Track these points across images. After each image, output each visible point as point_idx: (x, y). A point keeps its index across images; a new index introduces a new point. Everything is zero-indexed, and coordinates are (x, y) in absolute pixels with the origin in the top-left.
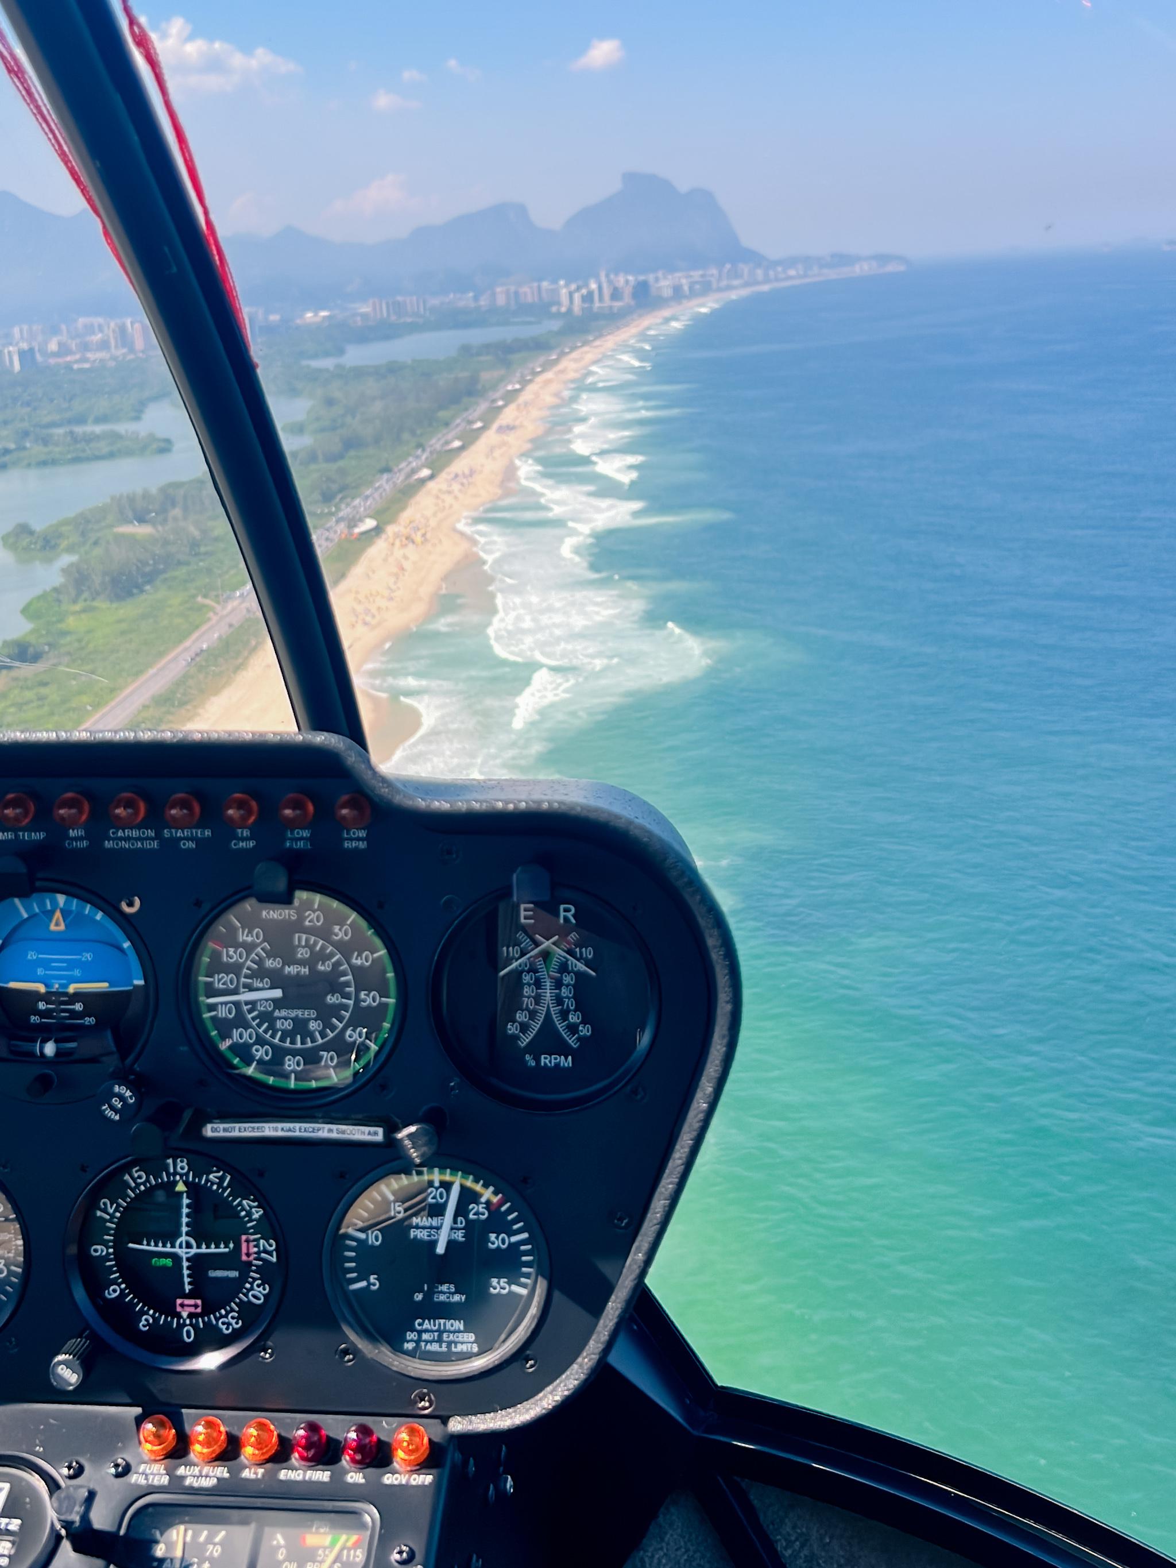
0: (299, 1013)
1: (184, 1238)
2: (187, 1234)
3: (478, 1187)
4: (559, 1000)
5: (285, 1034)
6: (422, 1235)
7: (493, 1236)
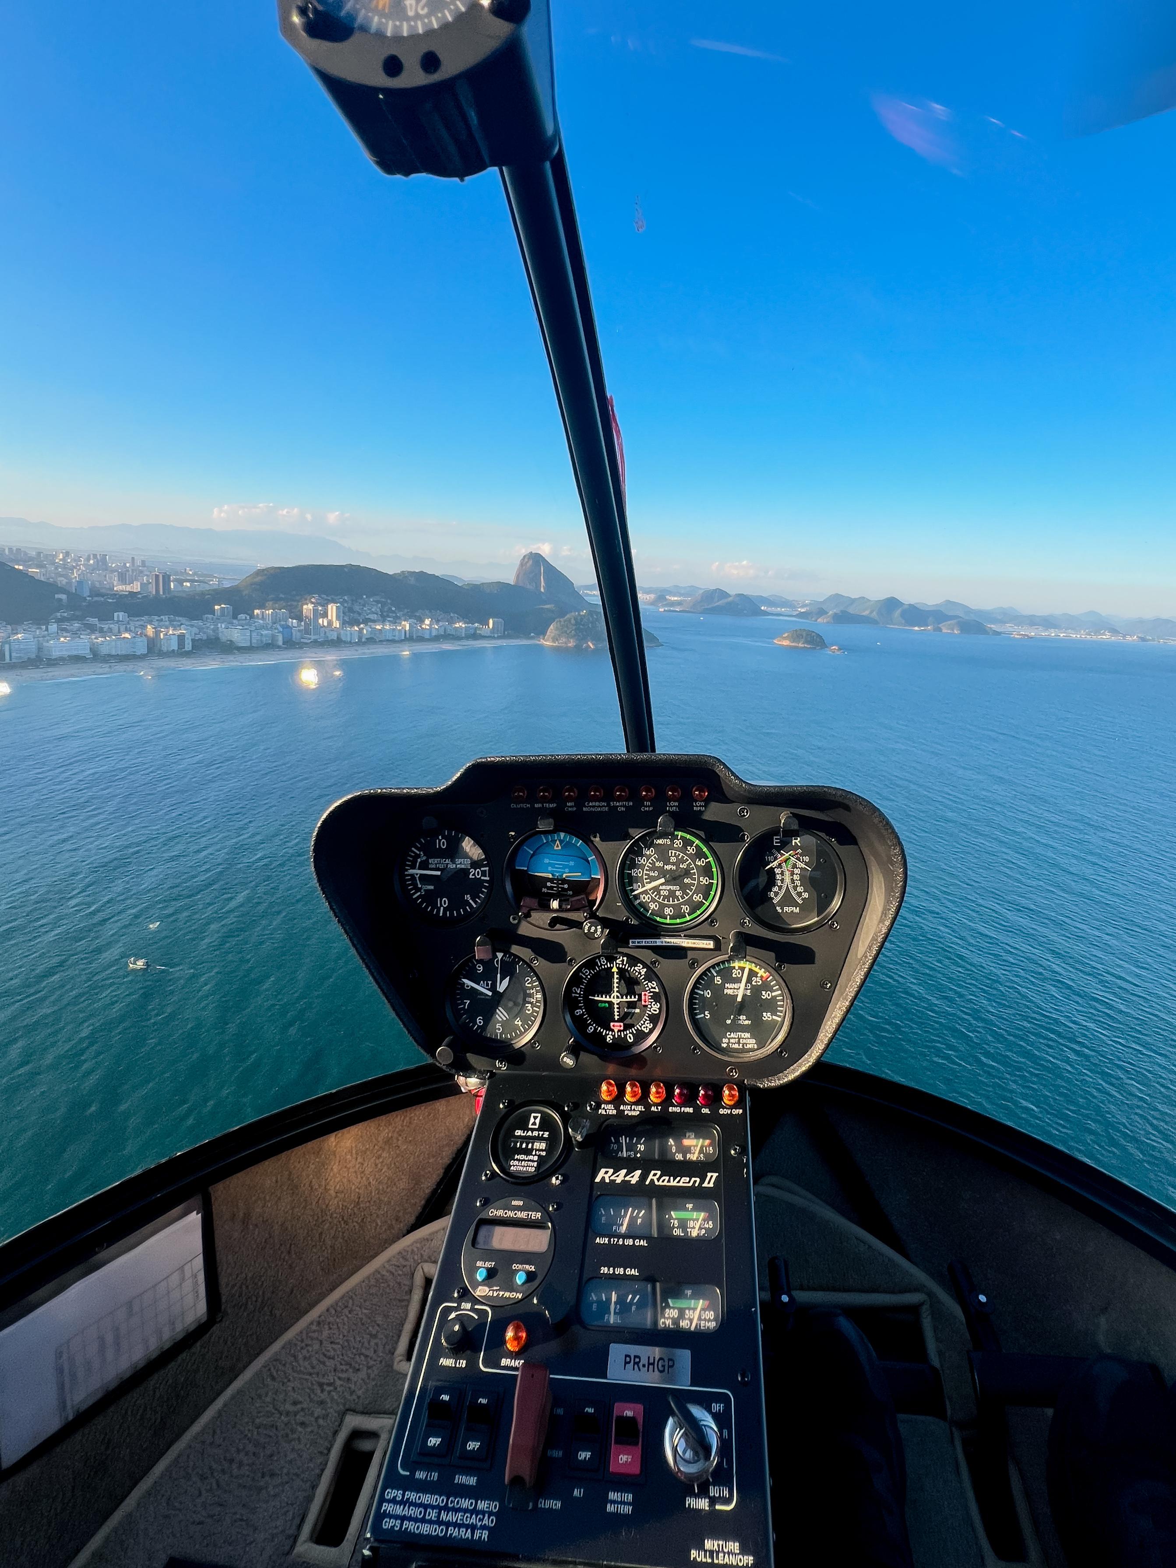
0: (671, 887)
1: (615, 994)
2: (617, 992)
3: (757, 969)
4: (793, 881)
5: (665, 897)
6: (730, 992)
7: (764, 993)
